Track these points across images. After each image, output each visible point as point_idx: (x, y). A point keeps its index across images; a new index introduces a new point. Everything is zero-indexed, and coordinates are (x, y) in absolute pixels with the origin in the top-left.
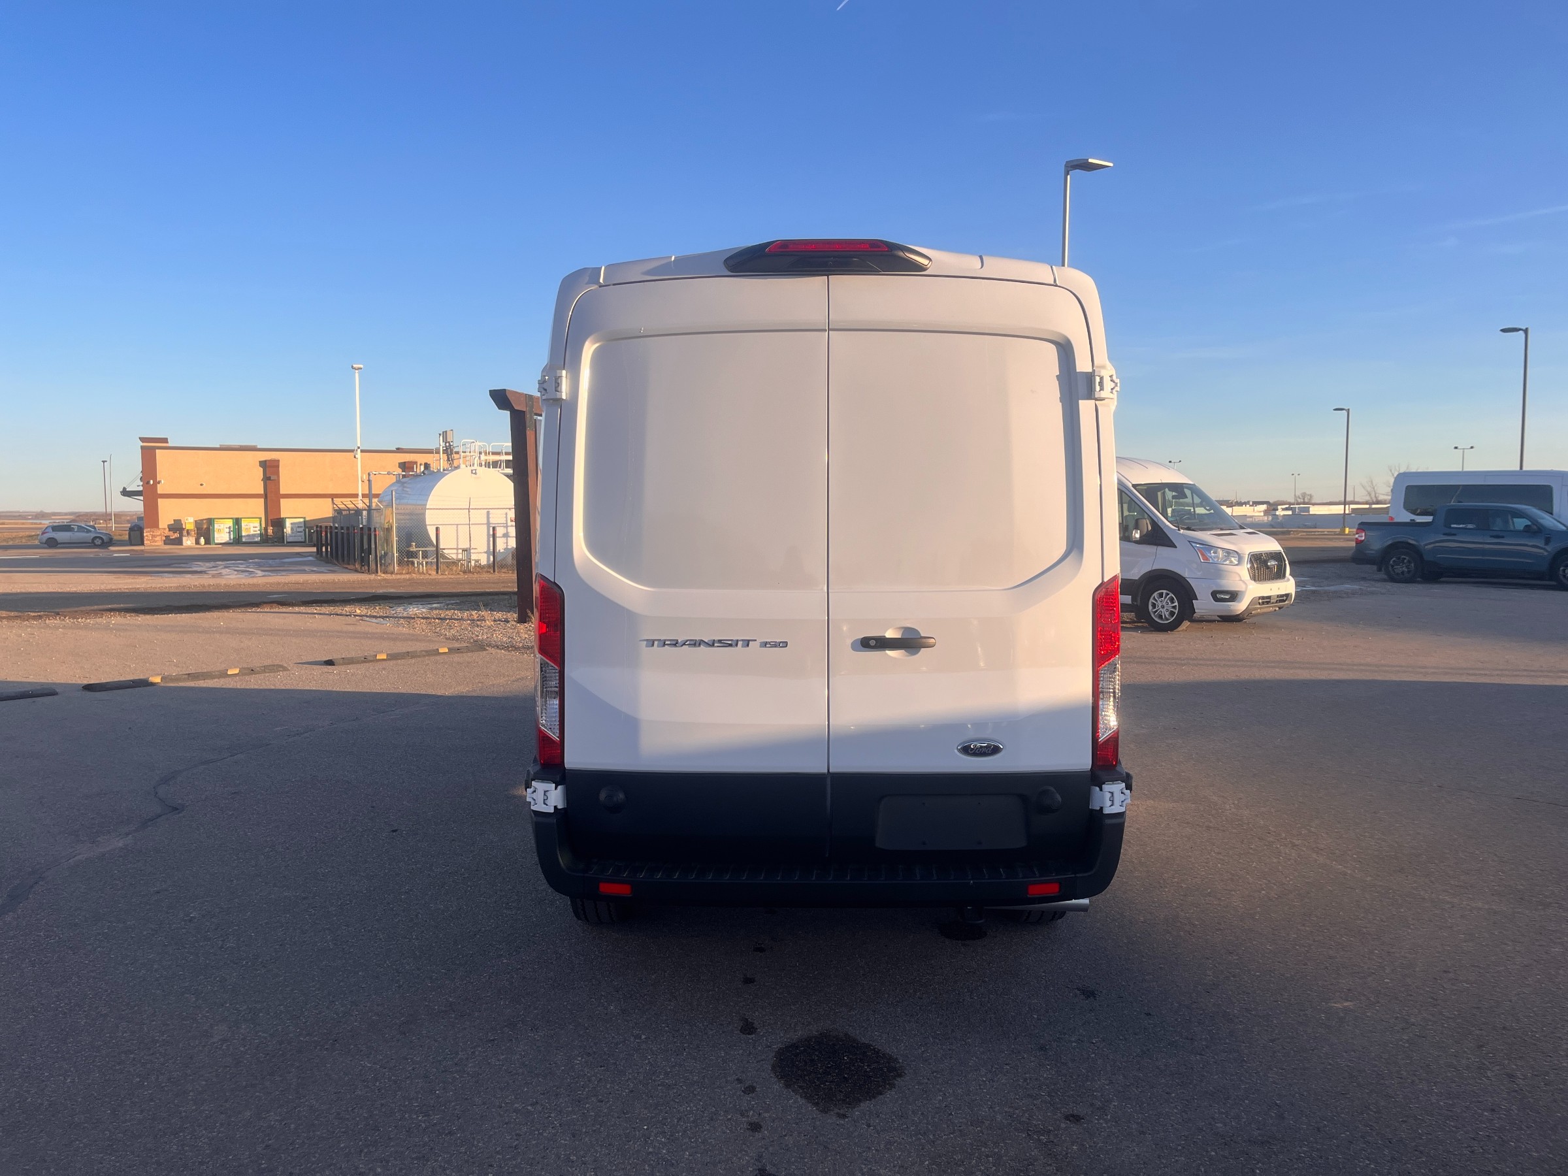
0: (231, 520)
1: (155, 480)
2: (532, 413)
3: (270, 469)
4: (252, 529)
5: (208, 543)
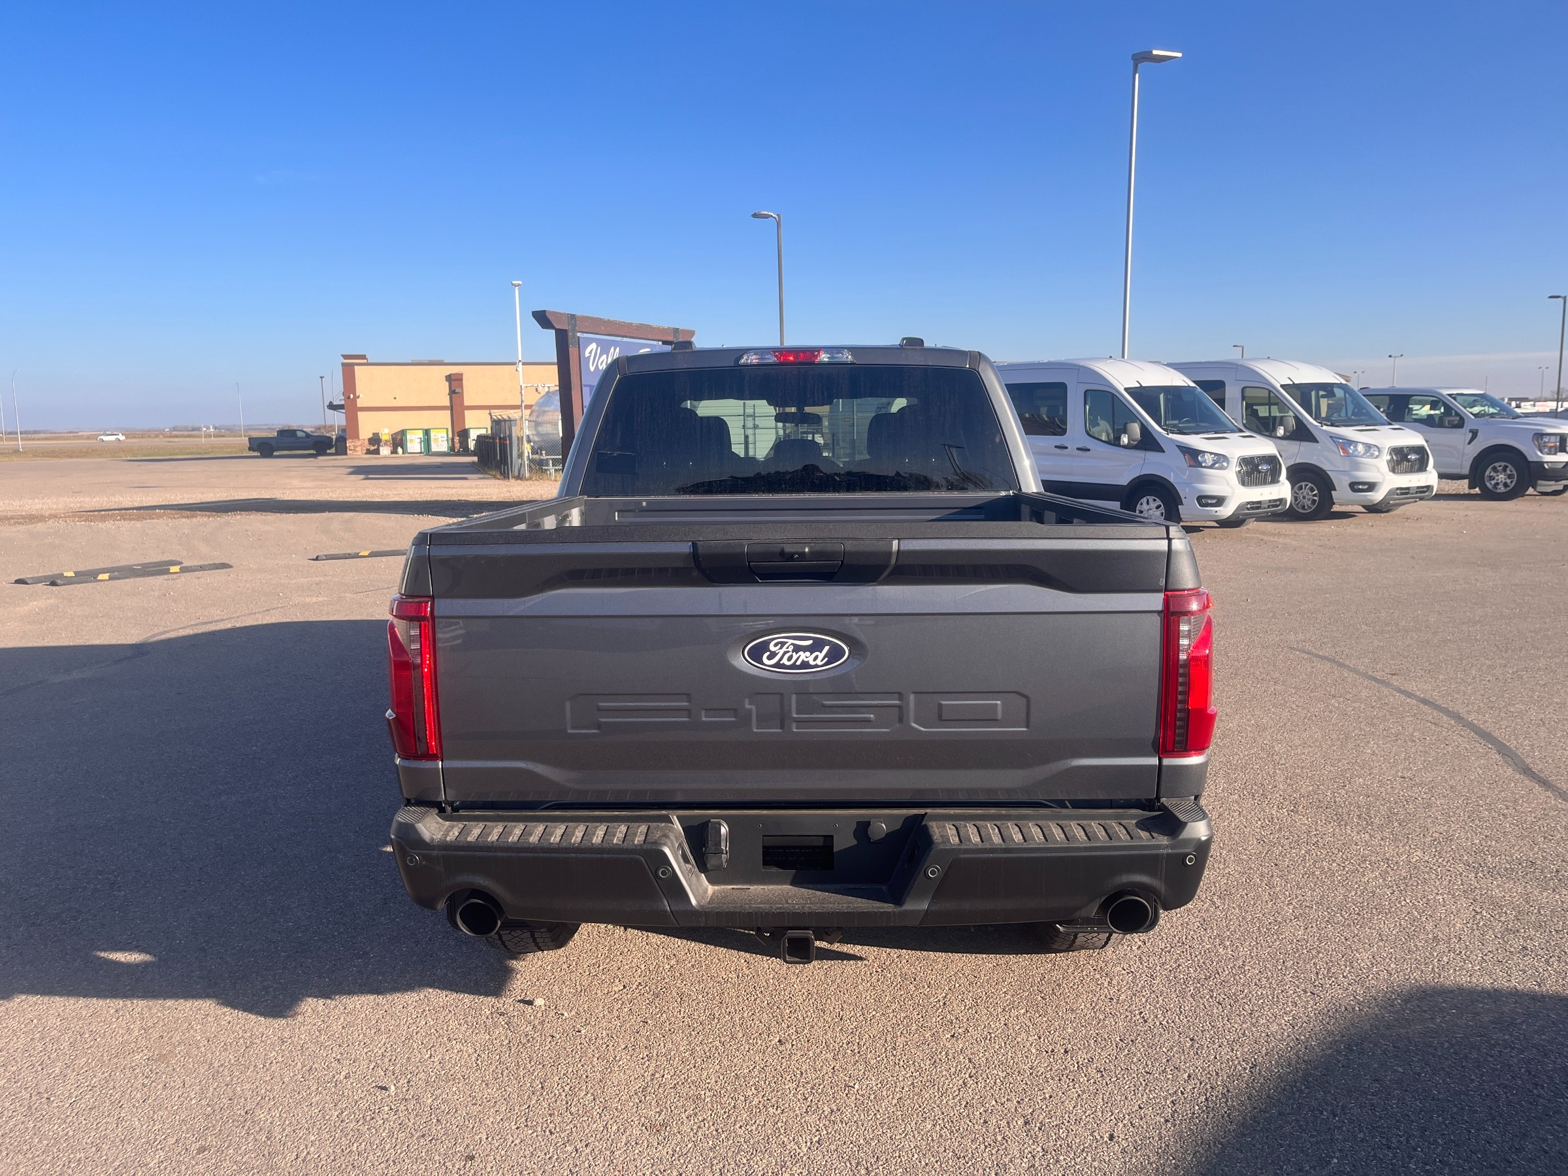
0: (421, 431)
1: (354, 394)
2: (574, 331)
3: (455, 383)
4: (440, 439)
5: (403, 453)
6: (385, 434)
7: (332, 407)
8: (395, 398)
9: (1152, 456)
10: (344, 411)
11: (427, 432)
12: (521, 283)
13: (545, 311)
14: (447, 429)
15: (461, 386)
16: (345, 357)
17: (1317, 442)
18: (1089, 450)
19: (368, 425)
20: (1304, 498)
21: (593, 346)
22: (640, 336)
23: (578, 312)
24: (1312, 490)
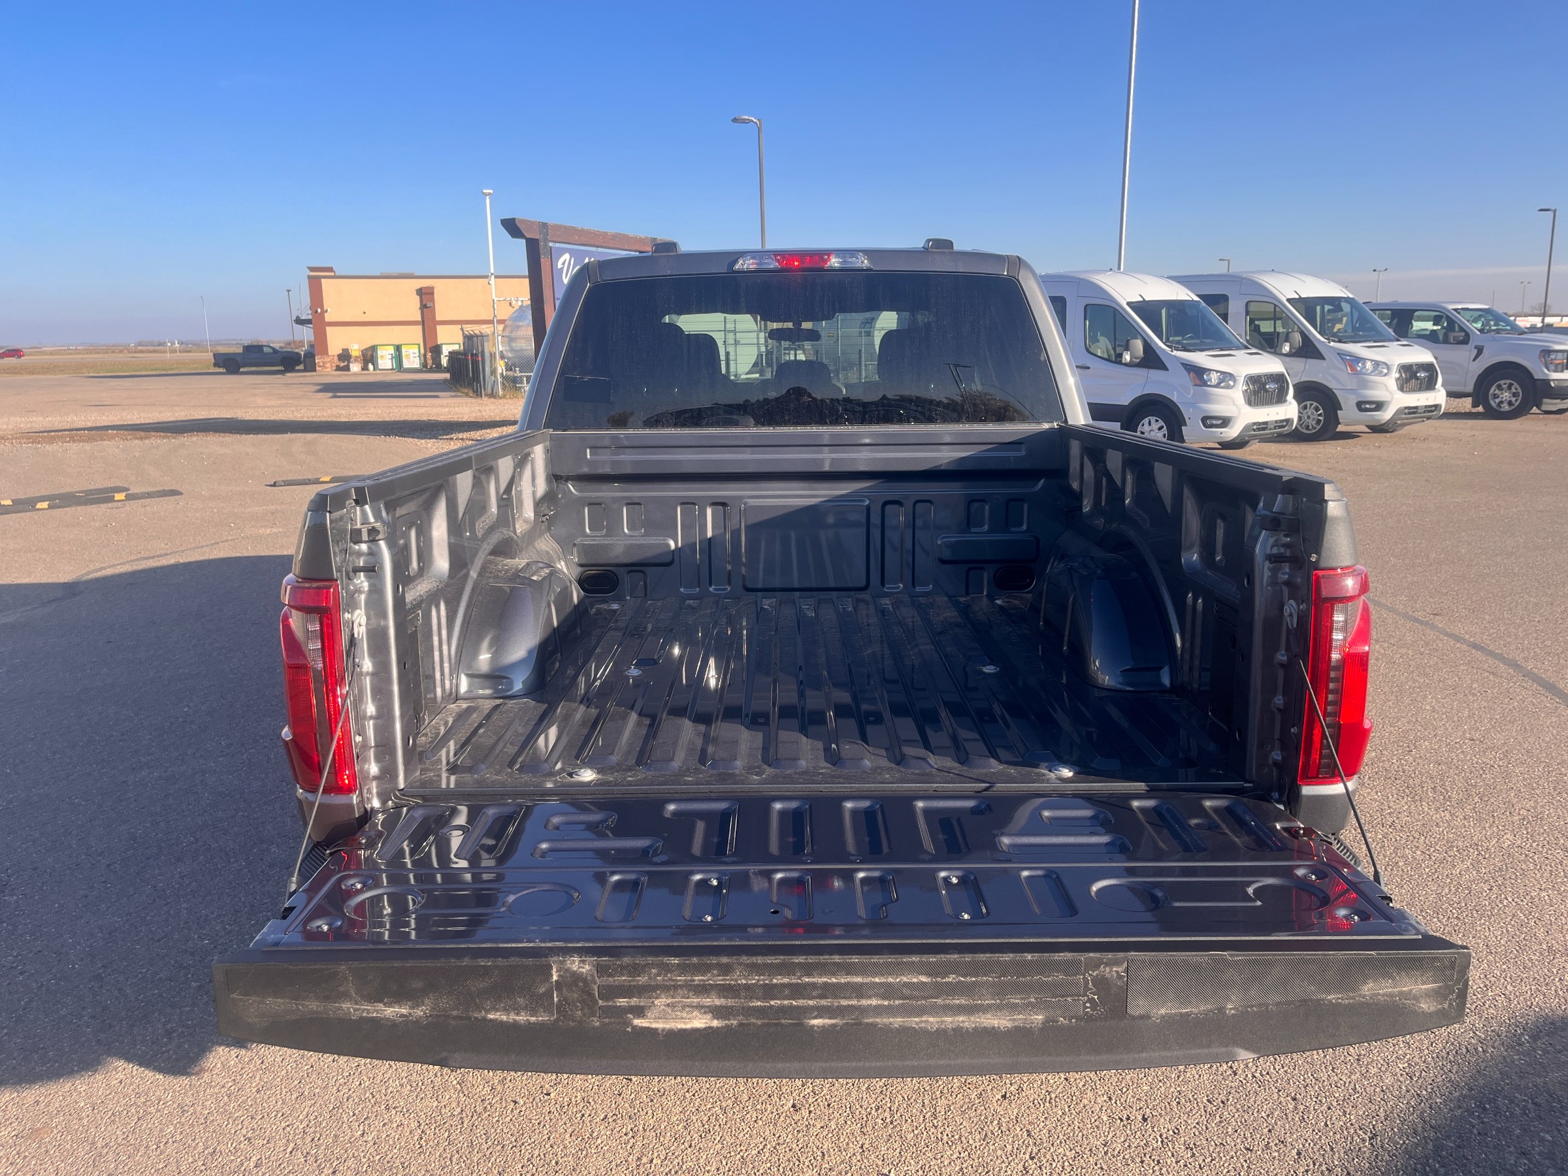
0: (392, 347)
1: (322, 308)
2: (546, 241)
3: (426, 296)
4: (412, 355)
5: (374, 370)
6: (355, 350)
7: (299, 321)
8: (364, 313)
9: (1155, 374)
10: (311, 326)
11: (398, 348)
12: (491, 191)
13: (514, 219)
14: (419, 345)
15: (433, 300)
16: (312, 269)
17: (1323, 358)
18: (1089, 368)
19: (337, 341)
20: (1309, 417)
21: (566, 256)
22: (616, 246)
23: (551, 221)
24: (1317, 409)
